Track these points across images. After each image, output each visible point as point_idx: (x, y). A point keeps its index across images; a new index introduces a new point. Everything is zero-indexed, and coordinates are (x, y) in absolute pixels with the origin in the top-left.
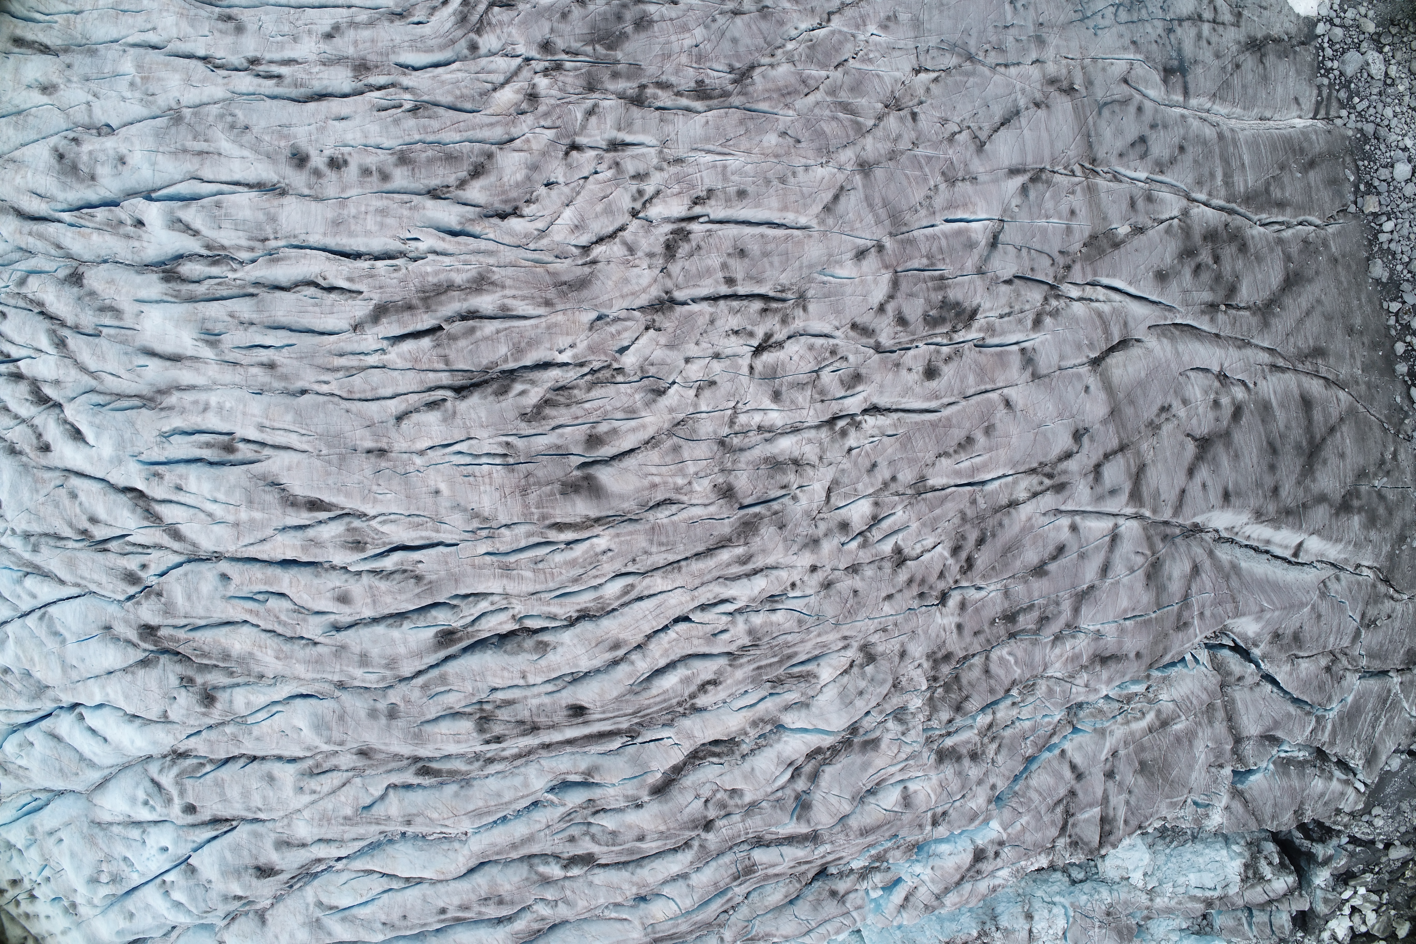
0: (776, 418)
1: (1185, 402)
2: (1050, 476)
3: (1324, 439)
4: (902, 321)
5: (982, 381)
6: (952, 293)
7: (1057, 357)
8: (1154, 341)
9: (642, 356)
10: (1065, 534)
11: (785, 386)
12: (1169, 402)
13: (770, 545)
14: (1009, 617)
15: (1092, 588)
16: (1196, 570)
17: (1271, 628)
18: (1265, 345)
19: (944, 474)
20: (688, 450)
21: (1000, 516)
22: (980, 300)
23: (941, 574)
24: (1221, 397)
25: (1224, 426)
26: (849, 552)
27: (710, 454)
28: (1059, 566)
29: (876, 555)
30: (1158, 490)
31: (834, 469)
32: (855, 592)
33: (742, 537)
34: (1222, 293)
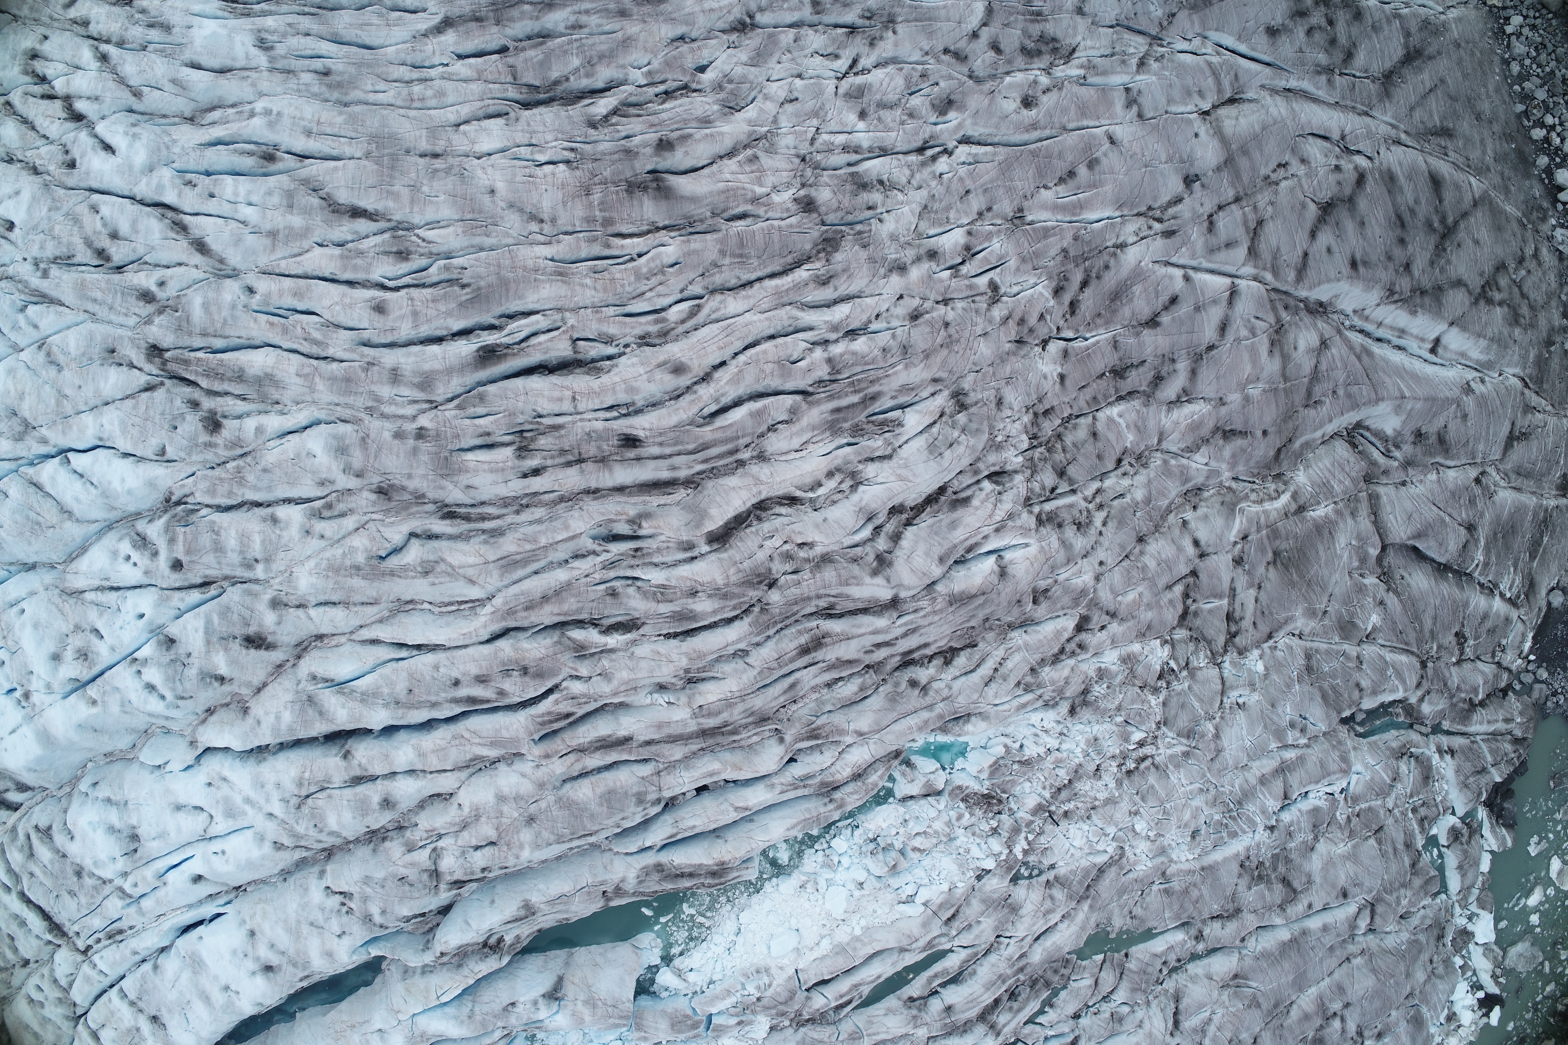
0: (864, 138)
1: (1303, 161)
2: (1160, 220)
3: (1457, 223)
4: (997, 48)
5: (1084, 115)
6: (1050, 28)
7: (1164, 100)
8: (1268, 98)
9: (722, 71)
10: (1179, 284)
11: (872, 108)
12: (1287, 158)
13: (854, 265)
14: (1119, 373)
15: (1211, 348)
16: (1324, 344)
17: (1413, 426)
18: (1387, 119)
19: (1044, 207)
20: (766, 161)
21: (1106, 257)
22: (1079, 38)
23: (1042, 317)
24: (1342, 162)
25: (1348, 191)
26: (941, 281)
27: (790, 166)
28: (1173, 319)
29: (970, 287)
30: (1278, 249)
31: (924, 193)
32: (947, 325)
33: (822, 255)
34: (1338, 56)
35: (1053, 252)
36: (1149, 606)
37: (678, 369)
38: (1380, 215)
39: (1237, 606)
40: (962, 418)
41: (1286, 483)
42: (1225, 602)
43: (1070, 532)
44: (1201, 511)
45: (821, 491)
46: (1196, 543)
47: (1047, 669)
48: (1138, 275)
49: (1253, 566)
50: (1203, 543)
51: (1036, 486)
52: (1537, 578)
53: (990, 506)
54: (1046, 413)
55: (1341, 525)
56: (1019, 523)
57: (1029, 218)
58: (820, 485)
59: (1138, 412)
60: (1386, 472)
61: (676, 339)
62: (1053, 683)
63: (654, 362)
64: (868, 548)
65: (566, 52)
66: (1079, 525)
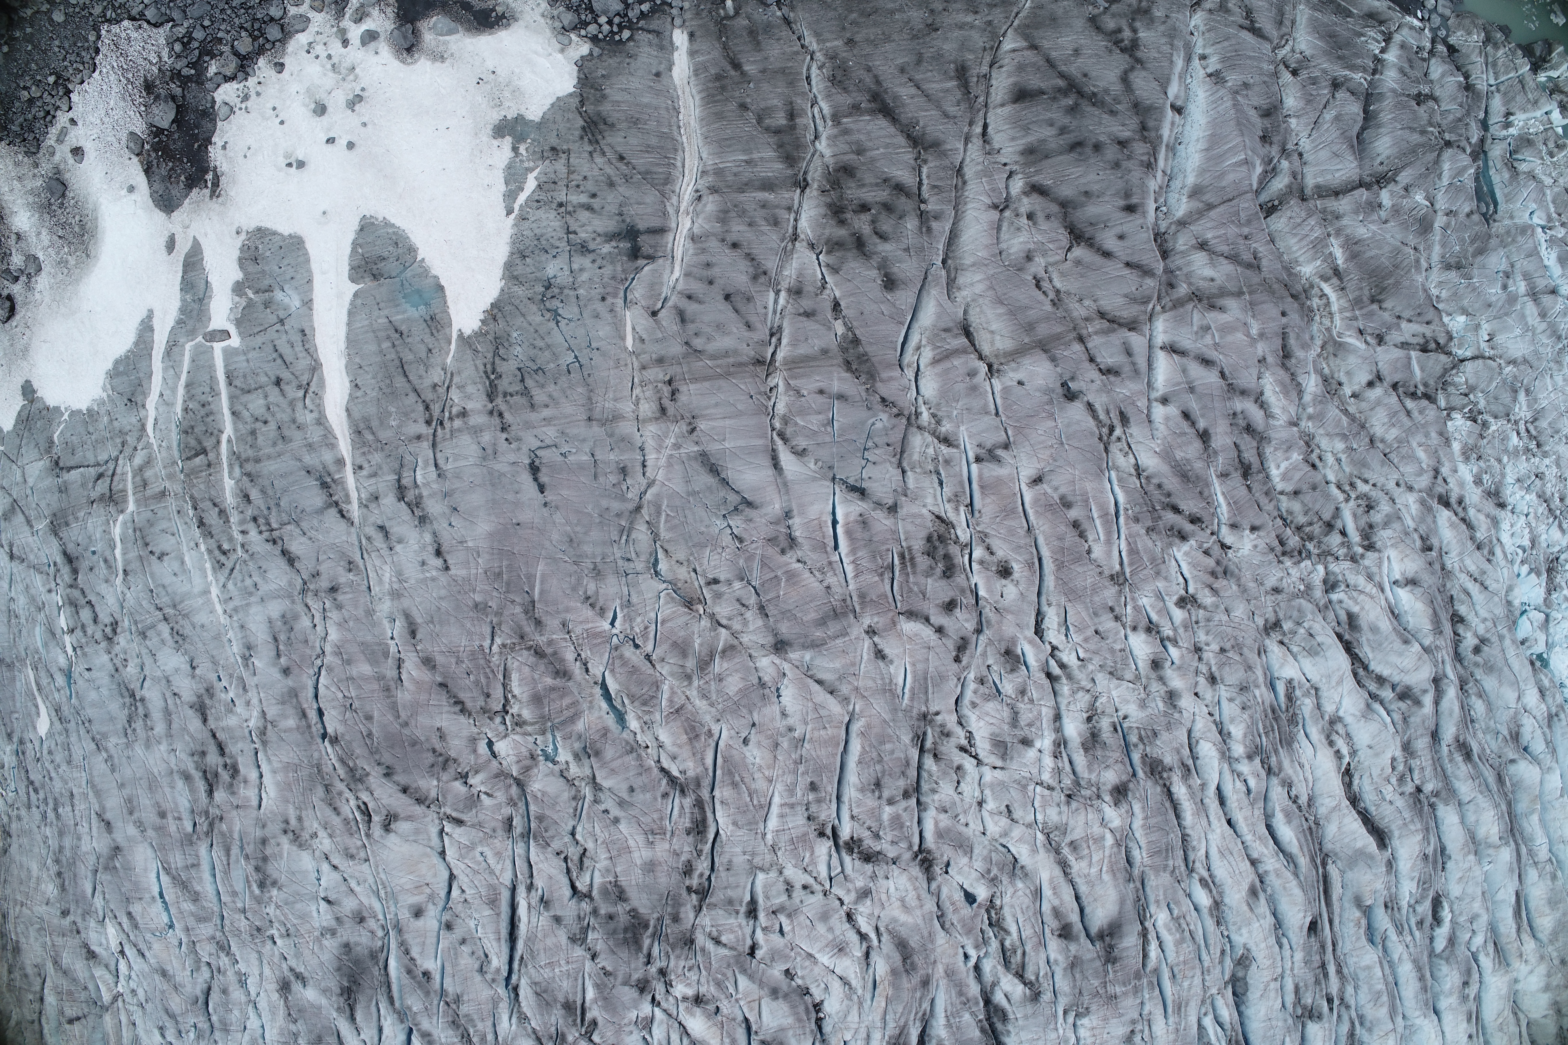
0: (1047, 741)
1: (1029, 258)
2: (1112, 429)
3: (1062, 75)
4: (950, 606)
5: (1013, 511)
6: (918, 545)
7: (986, 418)
8: (964, 293)
9: (978, 880)
10: (1172, 410)
11: (1017, 732)
12: (1030, 278)
13: (1175, 745)
14: (1246, 471)
15: (1223, 375)
16: (1203, 246)
17: (1258, 144)
18: (961, 147)
19: (1109, 553)
20: (1076, 834)
21: (1151, 488)
22: (924, 511)
23: (1206, 553)
24: (1023, 210)
25: (1054, 208)
26: (1182, 657)
27: (1082, 811)
28: (1203, 416)
29: (1186, 627)
30: (1126, 296)
31: (1100, 677)
32: (1223, 650)
33: (1165, 775)
34: (903, 203)
35: (1150, 543)
36: (1427, 435)
37: (1253, 892)
38: (1076, 171)
39: (1414, 341)
40: (1287, 626)
41: (1312, 286)
42: (1414, 354)
43: (1377, 517)
44: (1343, 379)
45: (1345, 751)
46: (1370, 384)
47: (1478, 535)
48: (1167, 455)
49: (1384, 323)
50: (1370, 378)
51: (1342, 552)
52: (1366, 9)
53: (1362, 597)
54: (1282, 543)
55: (1349, 231)
56: (1375, 569)
57: (1118, 567)
58: (1338, 751)
59: (1276, 449)
60: (1294, 175)
61: (1221, 894)
62: (1489, 529)
63: (1249, 914)
64: (1393, 707)
65: (958, 1028)
66: (1369, 508)
